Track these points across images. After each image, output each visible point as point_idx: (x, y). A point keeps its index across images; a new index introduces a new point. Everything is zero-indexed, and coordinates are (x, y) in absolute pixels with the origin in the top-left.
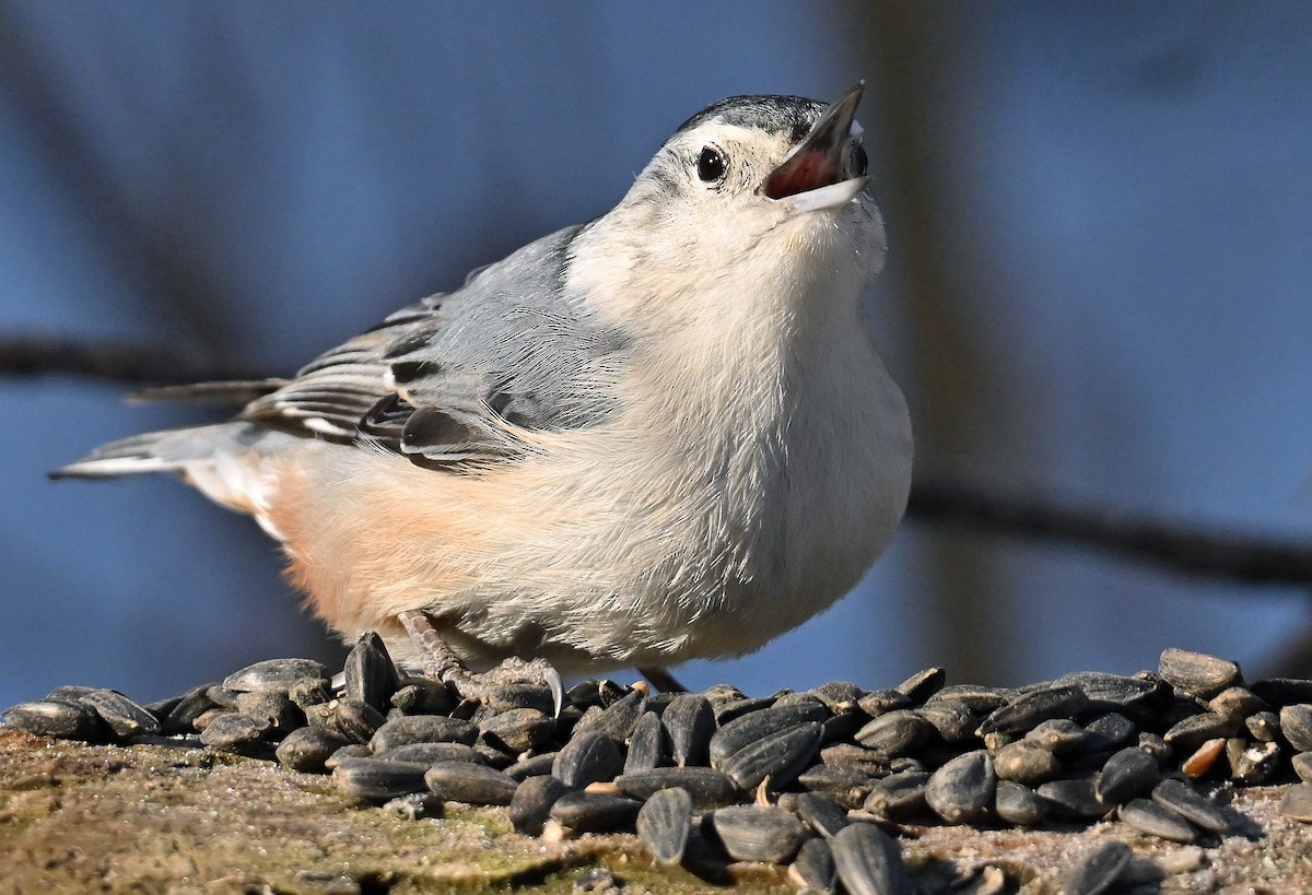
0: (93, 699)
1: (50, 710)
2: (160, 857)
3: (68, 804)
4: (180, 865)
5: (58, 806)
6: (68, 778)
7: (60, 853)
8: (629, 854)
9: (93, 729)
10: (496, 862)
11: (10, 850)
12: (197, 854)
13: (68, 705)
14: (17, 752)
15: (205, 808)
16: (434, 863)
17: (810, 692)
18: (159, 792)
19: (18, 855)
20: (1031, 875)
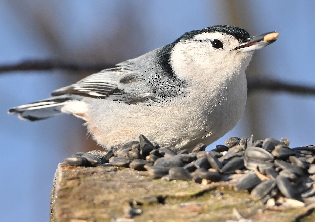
0: (86, 155)
1: (75, 159)
2: (107, 195)
4: (112, 197)
5: (80, 184)
6: (81, 176)
7: (82, 196)
9: (86, 163)
10: (191, 191)
11: (69, 196)
12: (116, 194)
14: (68, 170)
15: (117, 182)
16: (175, 192)
18: (105, 179)
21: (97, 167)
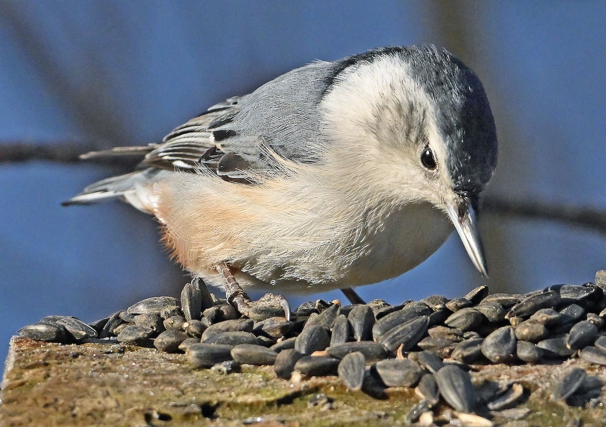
0: (63, 321)
1: (42, 328)
2: (100, 399)
3: (53, 375)
4: (111, 403)
5: (48, 376)
6: (52, 361)
7: (50, 400)
8: (335, 386)
9: (65, 337)
10: (268, 393)
11: (26, 399)
12: (119, 397)
13: (50, 325)
14: (27, 350)
15: (121, 373)
16: (237, 395)
17: (422, 301)
18: (98, 366)
19: (29, 401)
20: (536, 387)
21: (86, 345)
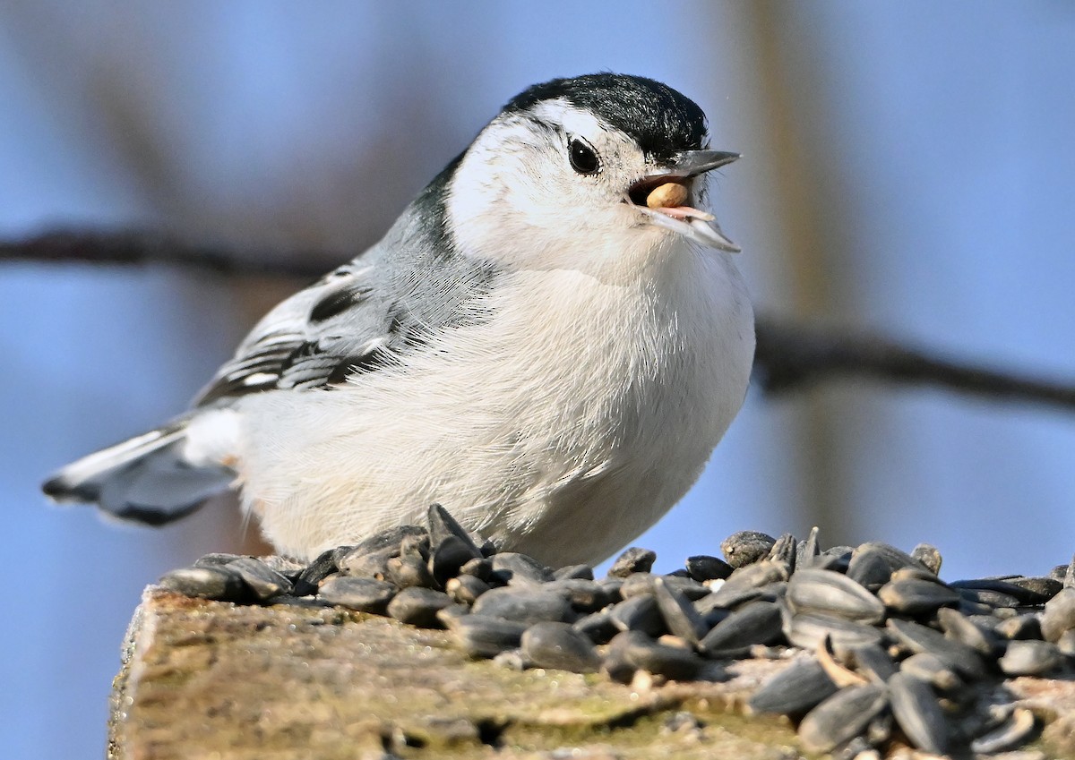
0: (238, 565)
1: (202, 576)
2: (304, 705)
3: (223, 659)
4: (321, 713)
5: (215, 660)
6: (220, 635)
7: (219, 702)
8: (708, 699)
9: (240, 593)
10: (595, 706)
11: (175, 699)
12: (337, 703)
14: (175, 613)
15: (341, 660)
16: (541, 708)
18: (301, 648)
19: (183, 703)
21: (277, 607)
